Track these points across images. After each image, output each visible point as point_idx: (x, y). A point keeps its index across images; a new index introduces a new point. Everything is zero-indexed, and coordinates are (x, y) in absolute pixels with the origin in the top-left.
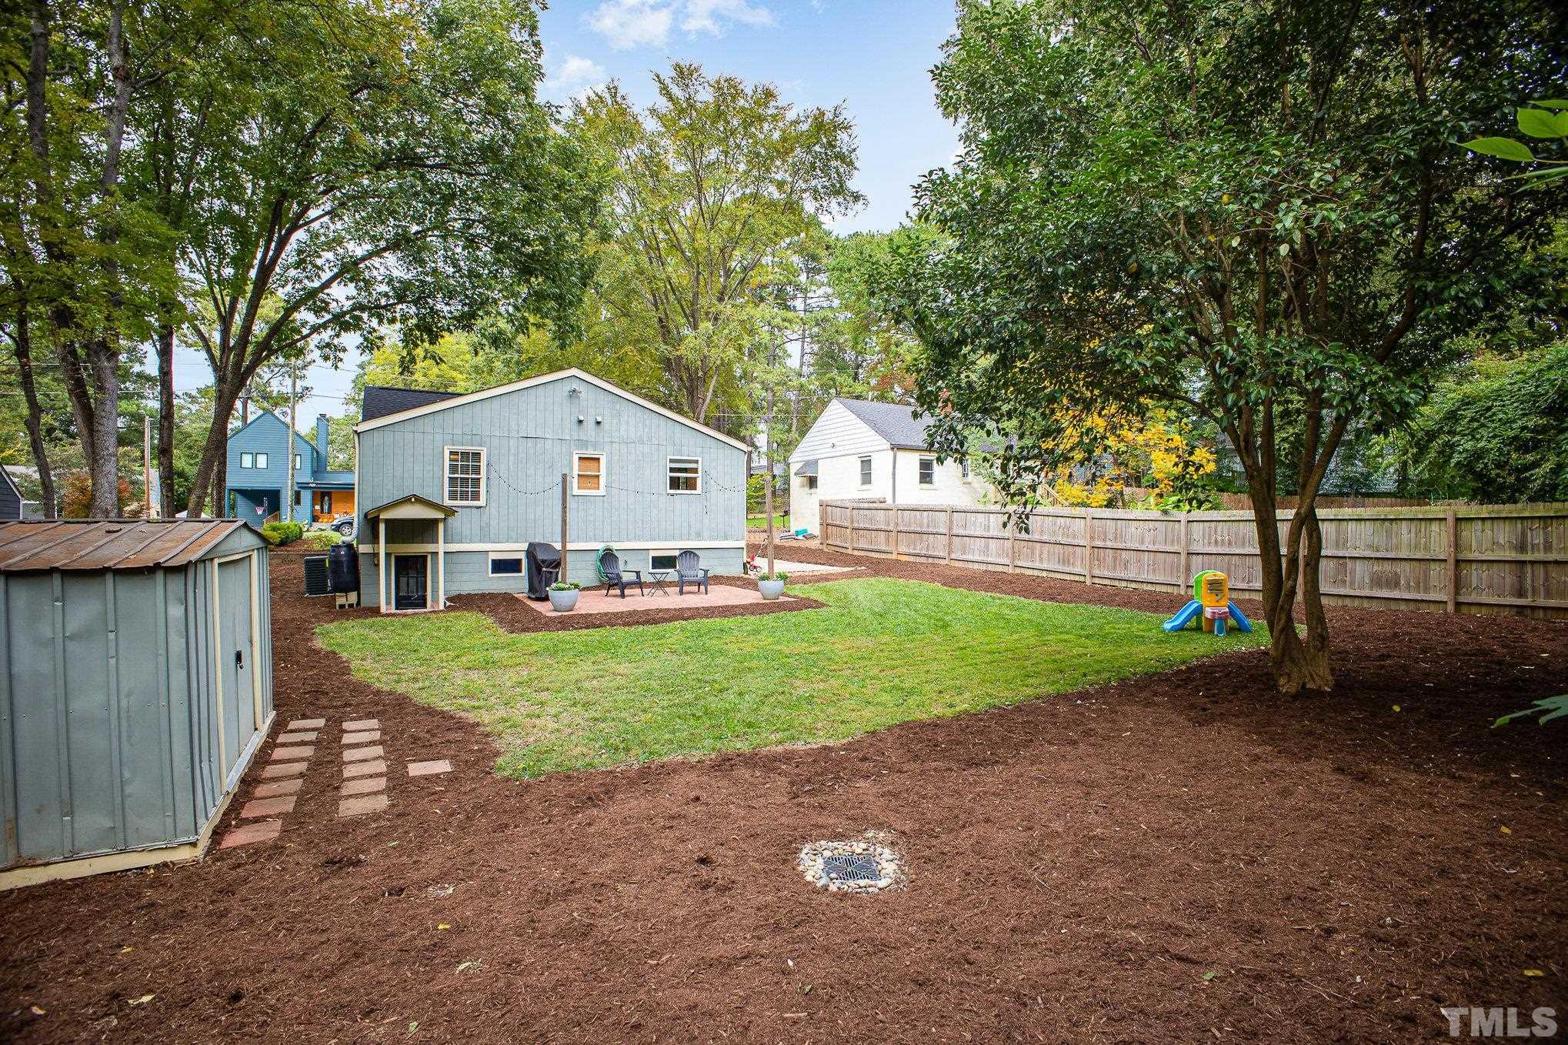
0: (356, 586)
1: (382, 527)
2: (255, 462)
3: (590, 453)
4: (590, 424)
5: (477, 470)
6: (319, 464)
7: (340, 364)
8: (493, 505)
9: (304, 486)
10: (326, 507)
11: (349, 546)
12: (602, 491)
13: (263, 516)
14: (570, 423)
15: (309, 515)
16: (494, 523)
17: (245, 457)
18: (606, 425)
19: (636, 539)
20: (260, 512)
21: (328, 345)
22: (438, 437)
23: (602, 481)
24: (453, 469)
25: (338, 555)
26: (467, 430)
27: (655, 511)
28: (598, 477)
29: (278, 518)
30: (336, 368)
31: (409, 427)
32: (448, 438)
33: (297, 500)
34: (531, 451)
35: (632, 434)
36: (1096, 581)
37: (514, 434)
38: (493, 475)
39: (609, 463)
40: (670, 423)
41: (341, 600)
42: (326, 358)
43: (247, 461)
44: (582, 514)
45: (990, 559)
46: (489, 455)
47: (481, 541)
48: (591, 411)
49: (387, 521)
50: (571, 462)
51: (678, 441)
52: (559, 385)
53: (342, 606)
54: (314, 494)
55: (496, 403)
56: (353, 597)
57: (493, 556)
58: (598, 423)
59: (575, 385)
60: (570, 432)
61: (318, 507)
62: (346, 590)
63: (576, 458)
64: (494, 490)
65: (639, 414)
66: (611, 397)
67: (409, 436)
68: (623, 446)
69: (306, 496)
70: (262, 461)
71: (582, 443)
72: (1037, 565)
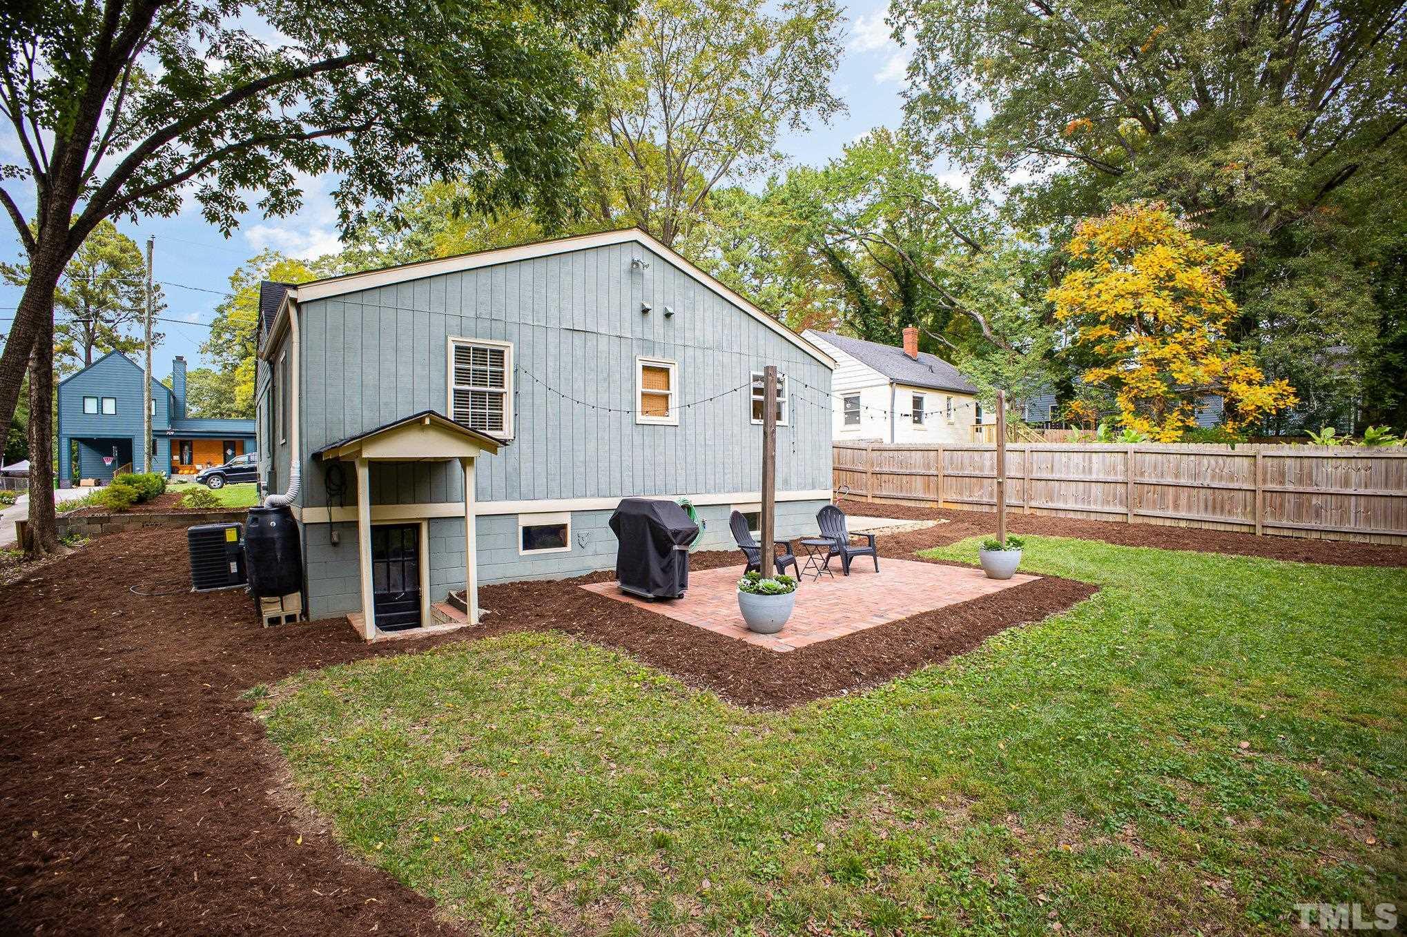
0: (297, 582)
1: (363, 475)
2: (100, 407)
3: (657, 360)
4: (657, 315)
5: (498, 379)
6: (176, 411)
7: (232, 229)
8: (525, 436)
9: (159, 434)
10: (186, 458)
11: (283, 511)
12: (673, 417)
13: (112, 468)
14: (630, 313)
15: (167, 465)
16: (526, 467)
17: (88, 401)
18: (677, 319)
19: (717, 489)
20: (108, 463)
21: (216, 197)
22: (438, 320)
23: (674, 402)
24: (462, 376)
25: (263, 530)
26: (484, 311)
27: (737, 449)
28: (666, 397)
29: (130, 469)
30: (227, 234)
31: (388, 298)
32: (454, 322)
33: (154, 450)
34: (579, 353)
35: (709, 336)
36: (1270, 531)
37: (553, 323)
38: (525, 388)
39: (683, 378)
40: (753, 323)
41: (271, 609)
42: (213, 217)
43: (91, 406)
44: (648, 452)
45: (1093, 507)
46: (518, 356)
47: (507, 497)
48: (658, 297)
49: (375, 465)
50: (633, 374)
51: (761, 352)
52: (615, 252)
53: (274, 621)
54: (172, 444)
55: (527, 269)
56: (293, 603)
57: (524, 521)
58: (668, 315)
59: (638, 255)
60: (630, 325)
61: (176, 458)
62: (281, 591)
63: (639, 365)
64: (525, 413)
65: (717, 308)
66: (683, 278)
67: (388, 315)
68: (699, 353)
69: (163, 446)
70: (109, 407)
71: (648, 345)
72: (1171, 513)
